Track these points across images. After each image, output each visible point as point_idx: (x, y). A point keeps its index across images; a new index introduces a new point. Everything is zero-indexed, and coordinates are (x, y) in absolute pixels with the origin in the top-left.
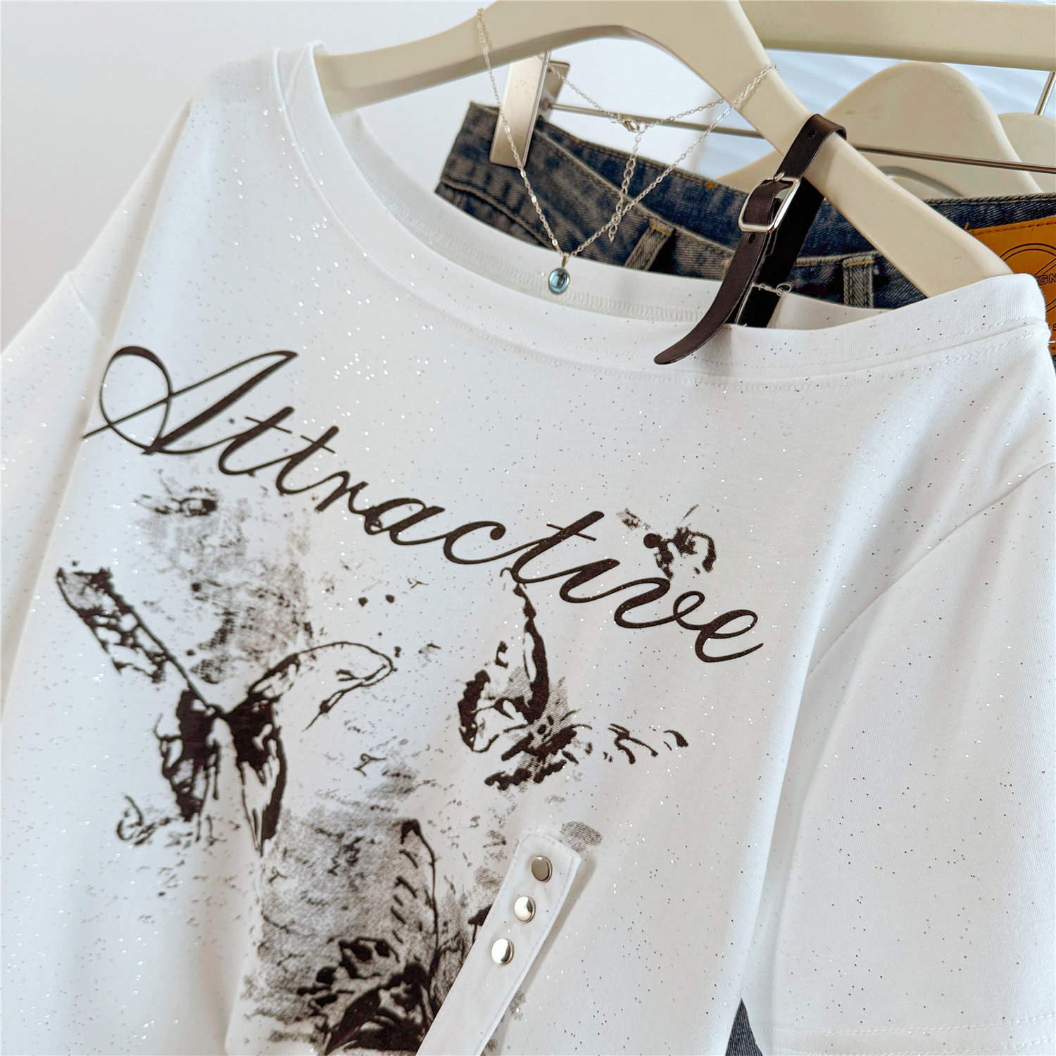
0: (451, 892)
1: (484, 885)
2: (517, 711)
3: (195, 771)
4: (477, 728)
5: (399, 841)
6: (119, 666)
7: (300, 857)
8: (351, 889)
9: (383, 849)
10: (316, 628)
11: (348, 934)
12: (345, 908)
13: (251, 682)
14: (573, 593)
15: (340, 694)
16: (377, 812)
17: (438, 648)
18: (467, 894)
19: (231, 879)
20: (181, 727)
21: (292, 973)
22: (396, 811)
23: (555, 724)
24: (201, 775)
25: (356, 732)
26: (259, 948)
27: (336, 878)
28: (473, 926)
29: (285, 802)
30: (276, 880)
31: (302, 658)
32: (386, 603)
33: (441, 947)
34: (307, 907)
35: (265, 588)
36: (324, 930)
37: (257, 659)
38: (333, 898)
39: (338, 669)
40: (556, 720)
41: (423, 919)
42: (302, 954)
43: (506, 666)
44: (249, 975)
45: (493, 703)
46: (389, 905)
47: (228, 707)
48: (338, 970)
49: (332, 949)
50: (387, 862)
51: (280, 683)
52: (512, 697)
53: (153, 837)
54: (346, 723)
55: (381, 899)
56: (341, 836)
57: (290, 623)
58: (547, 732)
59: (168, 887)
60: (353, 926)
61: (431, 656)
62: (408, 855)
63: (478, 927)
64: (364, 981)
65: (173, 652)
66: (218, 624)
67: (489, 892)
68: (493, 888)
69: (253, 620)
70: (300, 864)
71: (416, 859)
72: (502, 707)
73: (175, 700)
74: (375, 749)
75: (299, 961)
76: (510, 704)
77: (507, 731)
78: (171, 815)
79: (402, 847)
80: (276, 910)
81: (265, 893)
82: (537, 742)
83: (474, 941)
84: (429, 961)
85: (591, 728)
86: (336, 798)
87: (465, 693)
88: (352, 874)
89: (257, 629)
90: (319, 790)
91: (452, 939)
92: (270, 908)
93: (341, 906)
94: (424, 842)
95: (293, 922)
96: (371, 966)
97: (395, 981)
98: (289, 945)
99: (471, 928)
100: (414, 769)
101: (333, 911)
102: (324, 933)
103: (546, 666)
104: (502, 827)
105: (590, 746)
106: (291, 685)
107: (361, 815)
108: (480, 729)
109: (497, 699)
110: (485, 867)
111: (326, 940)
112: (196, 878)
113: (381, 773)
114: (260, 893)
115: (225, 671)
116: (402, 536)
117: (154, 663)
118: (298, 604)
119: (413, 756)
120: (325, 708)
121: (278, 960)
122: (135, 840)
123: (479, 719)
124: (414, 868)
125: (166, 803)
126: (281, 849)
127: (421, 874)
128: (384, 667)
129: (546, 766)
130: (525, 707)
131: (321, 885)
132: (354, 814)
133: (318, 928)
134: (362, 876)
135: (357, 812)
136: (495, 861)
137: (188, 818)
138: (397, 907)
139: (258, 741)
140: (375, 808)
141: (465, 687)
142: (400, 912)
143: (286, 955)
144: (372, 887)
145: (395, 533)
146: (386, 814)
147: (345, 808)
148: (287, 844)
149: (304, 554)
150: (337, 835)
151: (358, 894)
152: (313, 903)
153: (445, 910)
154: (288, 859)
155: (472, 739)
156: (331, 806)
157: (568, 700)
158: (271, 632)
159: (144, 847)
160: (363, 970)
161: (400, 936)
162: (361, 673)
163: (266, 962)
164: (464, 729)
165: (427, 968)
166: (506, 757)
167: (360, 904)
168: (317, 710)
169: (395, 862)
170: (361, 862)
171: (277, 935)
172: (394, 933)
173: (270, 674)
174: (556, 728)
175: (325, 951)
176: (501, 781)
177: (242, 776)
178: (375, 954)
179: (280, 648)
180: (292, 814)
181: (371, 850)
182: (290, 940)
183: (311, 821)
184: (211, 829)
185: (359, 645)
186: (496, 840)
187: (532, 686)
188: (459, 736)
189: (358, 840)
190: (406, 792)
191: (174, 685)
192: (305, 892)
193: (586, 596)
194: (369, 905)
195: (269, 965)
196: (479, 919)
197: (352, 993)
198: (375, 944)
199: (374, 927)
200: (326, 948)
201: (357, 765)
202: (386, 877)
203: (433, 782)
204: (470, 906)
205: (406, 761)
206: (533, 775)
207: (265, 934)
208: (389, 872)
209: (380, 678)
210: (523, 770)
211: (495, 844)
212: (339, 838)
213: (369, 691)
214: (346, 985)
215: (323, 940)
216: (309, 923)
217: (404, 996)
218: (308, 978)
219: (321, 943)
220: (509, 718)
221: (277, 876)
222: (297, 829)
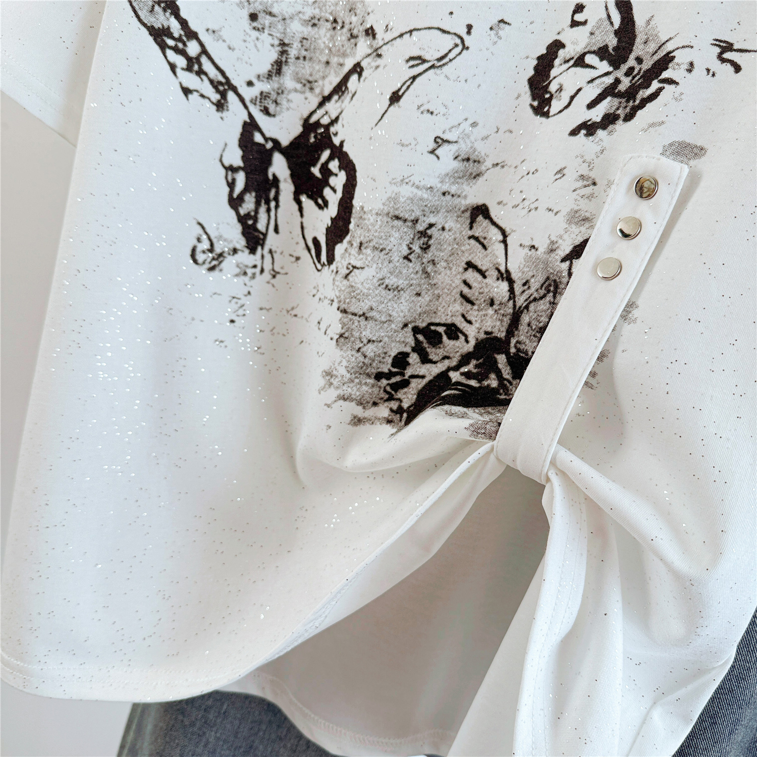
0: (532, 252)
1: (576, 223)
2: (601, 60)
3: (258, 204)
4: (552, 96)
5: (468, 229)
6: (187, 91)
7: (377, 246)
8: (423, 276)
9: (453, 236)
10: (379, 29)
11: (421, 320)
12: (418, 294)
13: (305, 115)
15: (411, 81)
16: (448, 197)
17: (509, 24)
18: (555, 240)
19: (293, 309)
20: (244, 158)
21: (370, 359)
22: (465, 197)
23: (644, 63)
24: (263, 209)
25: (429, 115)
26: (337, 341)
27: (411, 265)
28: (568, 263)
29: (357, 202)
30: (352, 274)
31: (363, 64)
33: (520, 307)
34: (384, 292)
35: (318, 16)
36: (399, 316)
37: (311, 89)
38: (407, 285)
39: (407, 58)
40: (646, 58)
41: (495, 295)
42: (379, 339)
43: (584, 24)
45: (572, 62)
46: (459, 290)
47: (285, 142)
48: (411, 355)
49: (406, 334)
50: (457, 248)
51: (338, 104)
52: (595, 48)
53: (223, 265)
54: (419, 108)
55: (451, 285)
56: (415, 221)
58: (636, 72)
59: (238, 316)
60: (425, 313)
61: (501, 33)
62: (477, 239)
63: (574, 261)
64: (434, 365)
65: (234, 82)
66: (273, 55)
67: (583, 229)
68: (587, 225)
69: (306, 50)
70: (377, 253)
71: (485, 242)
72: (584, 62)
73: (236, 131)
74: (447, 131)
75: (376, 347)
76: (593, 56)
77: (591, 81)
78: (238, 246)
79: (470, 233)
81: (340, 291)
82: (622, 87)
83: (570, 274)
84: (504, 329)
85: (692, 47)
86: (411, 184)
87: (536, 68)
88: (425, 260)
89: (311, 59)
90: (393, 179)
91: (537, 290)
92: (347, 300)
93: (415, 293)
94: (494, 223)
95: (371, 309)
96: (441, 350)
97: (465, 359)
98: (368, 331)
99: (565, 265)
100: (483, 154)
101: (408, 298)
102: (400, 319)
103: (632, 10)
104: (591, 170)
105: (691, 64)
106: (353, 95)
107: (435, 200)
108: (556, 95)
109: (575, 58)
110: (576, 208)
111: (401, 326)
112: (261, 309)
113: (453, 158)
114: (334, 293)
115: (280, 104)
117: (218, 91)
118: (354, 19)
119: (482, 139)
120: (395, 98)
121: (357, 347)
122: (207, 266)
123: (553, 88)
124: (483, 251)
125: (234, 234)
126: (356, 245)
127: (490, 255)
128: (456, 45)
129: (637, 102)
130: (610, 54)
131: (397, 271)
132: (427, 200)
133: (394, 314)
134: (433, 262)
135: (430, 198)
136: (587, 201)
137: (253, 251)
138: (466, 290)
139: (316, 171)
140: (446, 194)
141: (535, 62)
142: (469, 296)
143: (365, 341)
144: (443, 274)
146: (456, 201)
147: (419, 193)
148: (362, 238)
150: (413, 221)
151: (430, 281)
152: (389, 290)
153: (523, 272)
155: (546, 109)
156: (406, 191)
157: (660, 34)
158: (324, 59)
159: (216, 273)
160: (434, 353)
161: (469, 318)
162: (431, 55)
163: (345, 351)
164: (536, 104)
165: (503, 334)
166: (591, 106)
167: (431, 291)
168: (388, 103)
169: (463, 248)
170: (432, 248)
171: (356, 324)
172: (463, 316)
173: (326, 99)
174: (647, 65)
175: (400, 336)
176: (589, 128)
177: (301, 209)
178: (445, 338)
179: (335, 72)
180: (365, 209)
181: (442, 237)
182: (368, 326)
183: (386, 209)
184: (273, 263)
185: (430, 28)
186: (585, 183)
187: (617, 33)
188: (530, 111)
189: (431, 226)
190: (475, 178)
191: (236, 115)
192: (381, 280)
194: (439, 291)
195: (349, 352)
196: (577, 251)
197: (423, 377)
198: (445, 328)
199: (444, 313)
200: (401, 334)
201: (430, 148)
202: (455, 263)
203: (503, 164)
204: (562, 248)
205: (476, 145)
206: (622, 116)
207: (344, 325)
208: (458, 258)
209: (451, 58)
210: (611, 114)
211: (585, 186)
212: (414, 224)
213: (441, 71)
214: (418, 370)
215: (398, 325)
216: (386, 309)
217: (475, 371)
218: (384, 363)
219: (396, 328)
220: (592, 69)
221: (353, 270)
222: (372, 220)
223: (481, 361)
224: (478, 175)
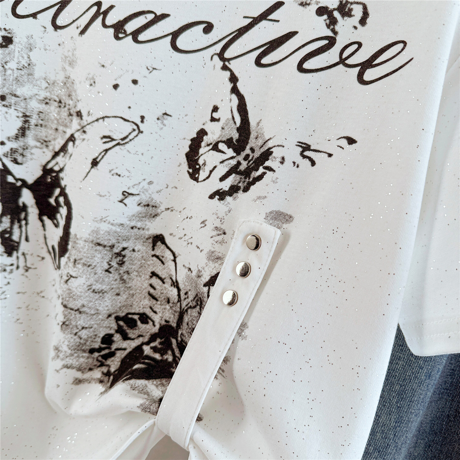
0: (189, 273)
1: (213, 261)
2: (229, 148)
3: (12, 223)
4: (200, 167)
5: (151, 250)
7: (85, 263)
8: (121, 282)
9: (141, 255)
10: (84, 113)
11: (121, 311)
12: (118, 294)
13: (44, 163)
14: (264, 61)
15: (105, 152)
16: (136, 230)
17: (170, 116)
18: (201, 269)
21: (85, 340)
22: (148, 229)
23: (255, 152)
24: (16, 226)
25: (117, 177)
26: (61, 327)
27: (111, 275)
28: (207, 288)
29: (73, 230)
30: (70, 281)
31: (76, 135)
32: (133, 85)
33: (183, 309)
34: (92, 295)
35: (49, 98)
36: (104, 310)
37: (47, 146)
38: (109, 288)
39: (102, 136)
40: (256, 149)
41: (170, 296)
42: (90, 326)
43: (218, 120)
44: (56, 344)
45: (211, 147)
46: (147, 290)
47: (30, 180)
48: (115, 335)
49: (110, 322)
50: (144, 263)
51: (63, 159)
52: (224, 139)
54: (110, 171)
55: (141, 287)
56: (112, 247)
57: (67, 118)
58: (250, 158)
59: (1, 299)
60: (124, 306)
61: (165, 122)
62: (157, 257)
63: (211, 287)
64: (132, 341)
66: (19, 124)
67: (217, 265)
68: (219, 262)
69: (42, 120)
70: (85, 267)
71: (163, 259)
72: (218, 148)
74: (131, 188)
75: (89, 332)
76: (223, 144)
77: (222, 162)
79: (153, 253)
80: (71, 299)
81: (63, 291)
82: (243, 167)
83: (208, 296)
84: (175, 321)
85: (283, 147)
87: (190, 147)
88: (121, 272)
89: (46, 126)
90: (95, 218)
91: (192, 301)
92: (67, 299)
93: (115, 293)
94: (168, 248)
95: (84, 306)
96: (137, 331)
97: (153, 338)
98: (82, 321)
99: (206, 289)
100: (158, 202)
101: (110, 297)
102: (105, 312)
103: (248, 114)
104: (222, 224)
105: (283, 158)
106: (71, 156)
107: (125, 232)
108: (202, 167)
109: (213, 144)
110: (213, 250)
111: (106, 316)
112: (19, 293)
113: (137, 204)
114: (60, 292)
115: (26, 156)
116: (141, 37)
118: (71, 102)
119: (157, 192)
120: (95, 163)
121: (75, 332)
123: (201, 162)
124: (162, 265)
126: (72, 260)
127: (167, 268)
128: (134, 130)
129: (251, 179)
130: (234, 144)
131: (101, 280)
132: (120, 232)
133: (100, 308)
134: (128, 273)
135: (122, 231)
136: (219, 245)
137: (9, 254)
138: (152, 291)
140: (134, 228)
141: (190, 143)
142: (154, 294)
143: (80, 328)
144: (135, 280)
145: (136, 36)
146: (142, 232)
147: (114, 228)
148: (76, 256)
149: (73, 68)
150: (110, 246)
151: (126, 285)
152: (96, 293)
153: (185, 285)
154: (77, 266)
155: (197, 176)
156: (104, 227)
157: (265, 134)
158: (54, 126)
160: (132, 333)
161: (155, 310)
162: (118, 136)
163: (67, 334)
164: (191, 171)
165: (174, 325)
166: (222, 179)
167: (128, 292)
168: (90, 166)
169: (149, 263)
170: (126, 263)
171: (73, 316)
172: (151, 308)
173: (56, 154)
174: (257, 154)
175: (106, 323)
176: (220, 195)
177: (43, 226)
178: (139, 323)
179: (62, 137)
180: (78, 237)
181: (133, 256)
182: (82, 318)
183: (91, 238)
184: (26, 261)
185: (115, 117)
186: (219, 232)
187: (238, 129)
188: (188, 175)
189: (124, 249)
190: (154, 217)
192: (90, 286)
193: (274, 61)
194: (133, 292)
195: (70, 336)
196: (212, 281)
197: (125, 349)
198: (138, 316)
199: (137, 306)
200: (107, 321)
201: (120, 199)
202: (144, 272)
203: (172, 209)
204: (204, 276)
205: (153, 196)
206: (242, 188)
207: (65, 316)
208: (145, 269)
209: (131, 139)
210: (235, 186)
211: (218, 235)
212: (111, 248)
213: (124, 147)
214: (121, 344)
215: (104, 316)
216: (94, 306)
217: (159, 346)
218: (95, 342)
219: (103, 318)
220: (223, 154)
221: (70, 278)
222: (82, 245)
223: (163, 340)
224: (156, 215)
